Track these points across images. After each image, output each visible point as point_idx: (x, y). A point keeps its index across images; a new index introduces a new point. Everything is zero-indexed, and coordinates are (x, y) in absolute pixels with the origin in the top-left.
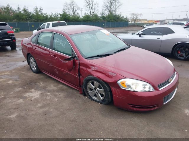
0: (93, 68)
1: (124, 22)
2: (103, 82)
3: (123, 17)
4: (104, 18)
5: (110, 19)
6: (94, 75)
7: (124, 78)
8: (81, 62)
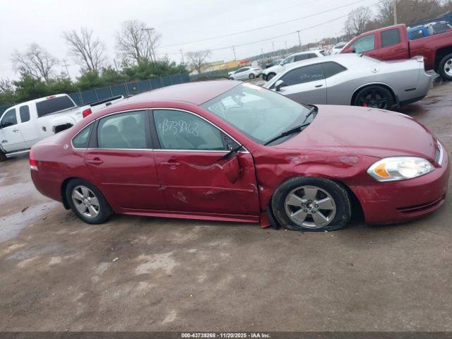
0: (296, 160)
1: (179, 74)
2: (332, 182)
3: (174, 63)
4: (130, 73)
5: (145, 73)
6: (305, 172)
7: (378, 160)
8: (257, 155)
